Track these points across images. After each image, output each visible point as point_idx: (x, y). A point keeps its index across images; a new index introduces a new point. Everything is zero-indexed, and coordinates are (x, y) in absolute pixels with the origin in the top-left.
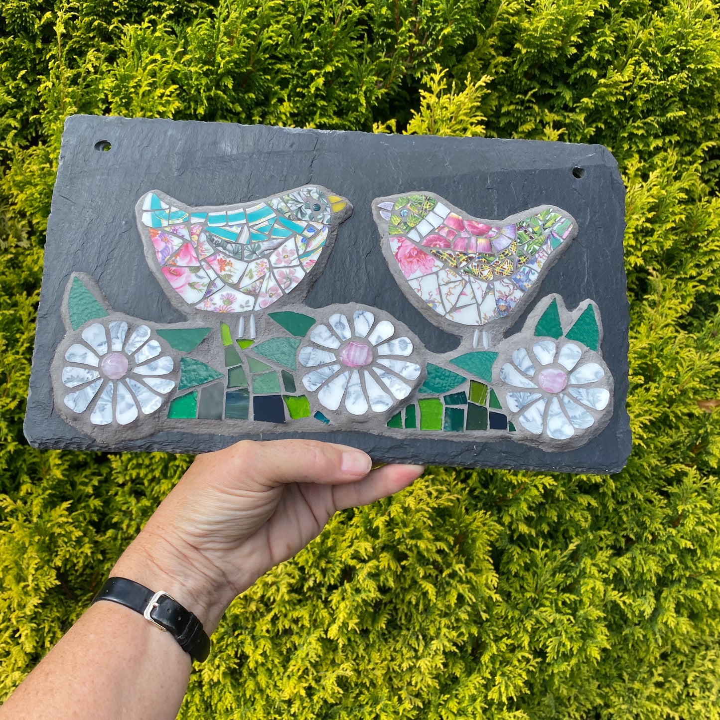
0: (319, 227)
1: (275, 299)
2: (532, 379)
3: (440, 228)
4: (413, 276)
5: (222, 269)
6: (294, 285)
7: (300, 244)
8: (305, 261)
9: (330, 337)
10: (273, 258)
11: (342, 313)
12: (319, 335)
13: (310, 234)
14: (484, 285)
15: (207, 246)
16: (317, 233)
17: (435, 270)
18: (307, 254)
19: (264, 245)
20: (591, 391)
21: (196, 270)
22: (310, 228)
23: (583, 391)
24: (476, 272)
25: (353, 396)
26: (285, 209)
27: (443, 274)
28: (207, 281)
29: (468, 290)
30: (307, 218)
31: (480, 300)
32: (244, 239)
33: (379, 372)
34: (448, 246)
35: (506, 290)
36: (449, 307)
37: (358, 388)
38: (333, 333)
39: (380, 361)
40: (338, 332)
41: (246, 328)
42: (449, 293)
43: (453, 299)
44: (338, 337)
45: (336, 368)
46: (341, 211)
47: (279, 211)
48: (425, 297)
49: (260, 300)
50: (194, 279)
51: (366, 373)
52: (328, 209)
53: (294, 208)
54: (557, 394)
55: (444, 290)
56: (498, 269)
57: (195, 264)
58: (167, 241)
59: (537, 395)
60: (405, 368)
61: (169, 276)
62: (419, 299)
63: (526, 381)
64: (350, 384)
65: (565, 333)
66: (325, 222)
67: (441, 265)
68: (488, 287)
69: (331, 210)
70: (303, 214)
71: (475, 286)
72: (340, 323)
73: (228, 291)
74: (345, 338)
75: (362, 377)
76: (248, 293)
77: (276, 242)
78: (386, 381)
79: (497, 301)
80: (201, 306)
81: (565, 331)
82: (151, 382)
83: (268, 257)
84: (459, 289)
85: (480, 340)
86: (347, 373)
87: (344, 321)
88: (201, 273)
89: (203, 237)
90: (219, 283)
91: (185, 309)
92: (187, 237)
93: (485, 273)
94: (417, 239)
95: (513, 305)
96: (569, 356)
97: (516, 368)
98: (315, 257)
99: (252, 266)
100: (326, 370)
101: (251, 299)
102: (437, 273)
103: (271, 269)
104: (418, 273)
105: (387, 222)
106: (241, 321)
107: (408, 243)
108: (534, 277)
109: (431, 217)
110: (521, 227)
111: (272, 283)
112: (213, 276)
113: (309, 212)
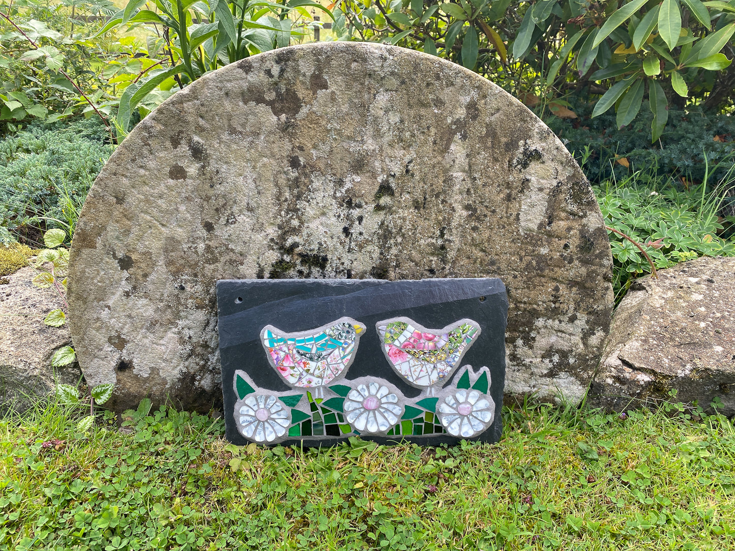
0: (350, 342)
1: (331, 379)
2: (454, 409)
3: (410, 338)
4: (397, 363)
5: (305, 366)
6: (340, 372)
7: (341, 351)
8: (344, 360)
9: (358, 396)
10: (329, 360)
11: (364, 382)
12: (353, 395)
13: (346, 346)
14: (432, 366)
15: (297, 356)
16: (349, 345)
17: (408, 359)
18: (344, 356)
19: (324, 353)
20: (483, 412)
21: (293, 368)
22: (346, 343)
23: (479, 413)
24: (428, 359)
25: (371, 422)
26: (333, 334)
27: (411, 362)
28: (299, 373)
29: (424, 369)
30: (344, 338)
31: (430, 373)
32: (314, 351)
33: (382, 410)
34: (414, 347)
35: (443, 367)
36: (415, 377)
37: (373, 419)
38: (360, 394)
39: (382, 406)
40: (362, 393)
41: (319, 393)
42: (414, 371)
43: (417, 374)
44: (362, 396)
45: (362, 410)
46: (360, 333)
47: (330, 335)
48: (403, 373)
49: (324, 380)
50: (292, 372)
51: (376, 412)
52: (354, 332)
53: (337, 333)
54: (467, 416)
55: (413, 369)
56: (439, 357)
57: (292, 365)
58: (278, 354)
59: (457, 416)
60: (395, 408)
61: (281, 371)
62: (400, 374)
63: (452, 410)
64: (369, 417)
66: (353, 340)
67: (411, 357)
68: (434, 367)
70: (341, 336)
71: (428, 366)
72: (363, 389)
73: (309, 377)
74: (366, 396)
76: (319, 377)
77: (329, 351)
78: (386, 415)
79: (438, 373)
80: (297, 385)
81: (472, 385)
82: (279, 421)
83: (326, 359)
84: (420, 368)
86: (367, 412)
87: (365, 387)
88: (296, 369)
89: (295, 351)
90: (304, 373)
91: (291, 386)
92: (287, 351)
93: (432, 360)
94: (399, 345)
95: (446, 374)
96: (473, 397)
97: (447, 404)
98: (349, 357)
99: (319, 364)
100: (357, 411)
101: (320, 380)
102: (409, 361)
103: (328, 365)
104: (400, 362)
106: (317, 390)
107: (394, 347)
108: (456, 359)
109: (405, 332)
110: (450, 335)
111: (329, 372)
112: (301, 370)
113: (344, 334)
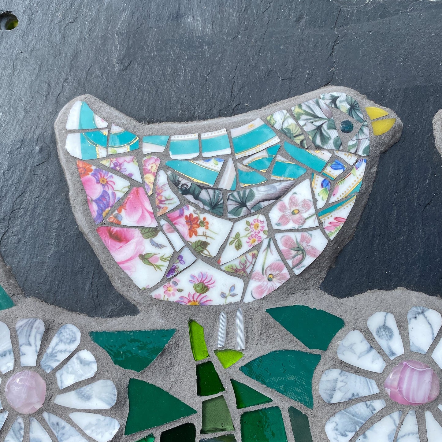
0: (351, 160)
1: (276, 284)
5: (192, 232)
6: (309, 261)
7: (318, 189)
8: (327, 220)
9: (368, 351)
10: (275, 214)
11: (388, 311)
12: (351, 348)
13: (336, 173)
15: (168, 193)
16: (348, 171)
18: (330, 207)
19: (260, 193)
22: (336, 162)
26: (295, 130)
28: (168, 252)
30: (331, 145)
32: (227, 183)
38: (373, 345)
40: (383, 343)
41: (230, 331)
44: (381, 352)
45: (378, 405)
46: (386, 134)
47: (285, 133)
49: (253, 284)
50: (148, 248)
51: (429, 416)
52: (366, 130)
53: (309, 128)
57: (150, 223)
61: (109, 242)
64: (401, 433)
66: (360, 153)
69: (371, 131)
70: (324, 139)
72: (385, 327)
73: (201, 268)
74: (393, 354)
75: (421, 423)
76: (235, 272)
77: (279, 187)
80: (160, 293)
82: (81, 419)
83: (266, 212)
86: (396, 415)
87: (392, 323)
88: (160, 238)
89: (163, 178)
90: (188, 257)
91: (133, 297)
92: (137, 177)
98: (344, 212)
99: (241, 227)
100: (361, 409)
101: (239, 283)
103: (271, 232)
106: (222, 320)
111: (273, 257)
112: (179, 244)
113: (334, 134)
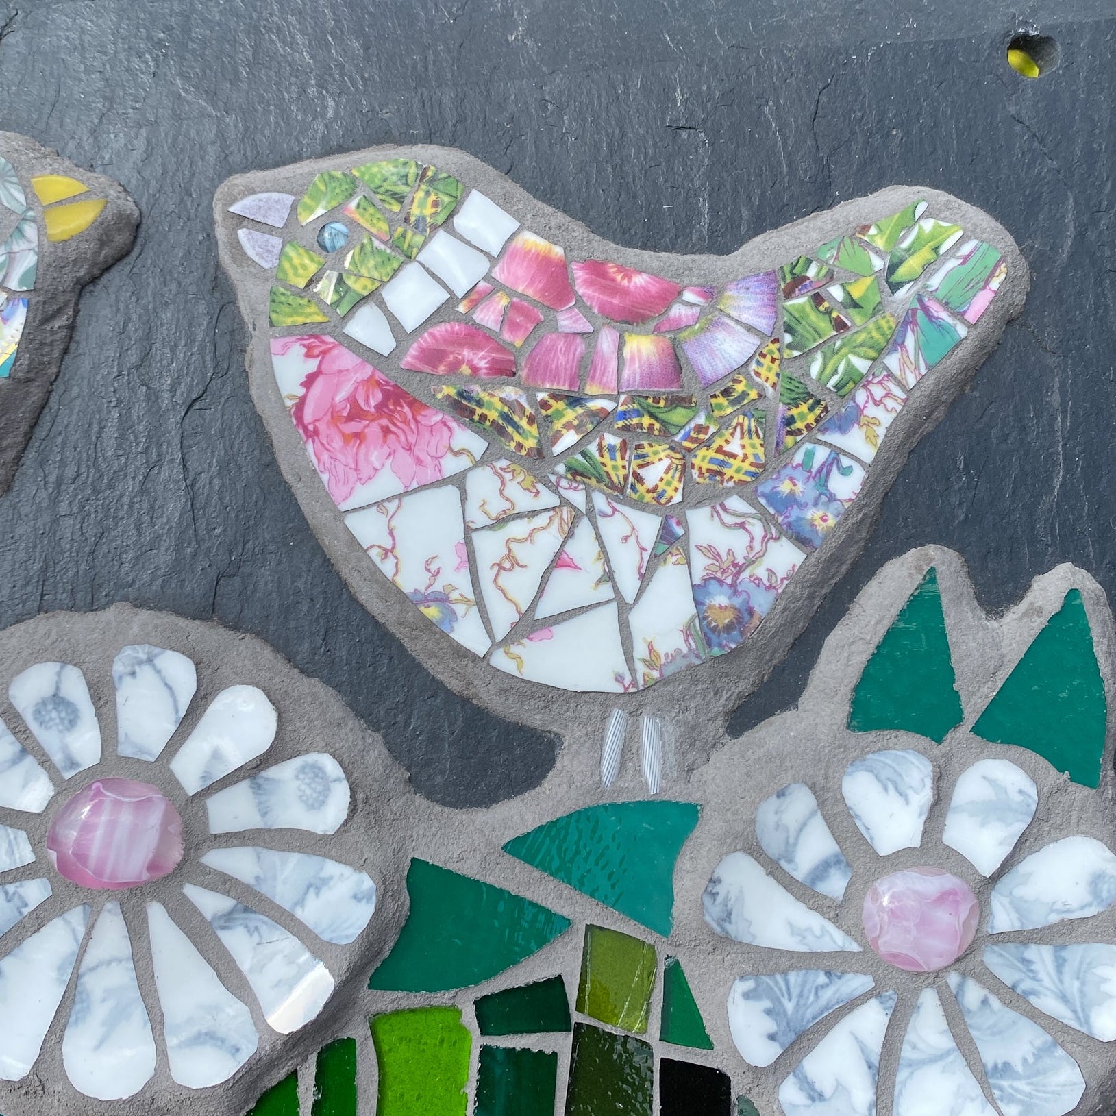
2: (836, 912)
3: (475, 297)
4: (364, 494)
9: (16, 761)
11: (65, 659)
14: (649, 526)
17: (451, 466)
20: (1075, 953)
23: (1041, 956)
24: (616, 468)
25: (100, 1012)
27: (483, 484)
29: (583, 547)
33: (209, 903)
35: (734, 543)
36: (503, 617)
37: (122, 976)
38: (29, 747)
39: (217, 859)
40: (49, 738)
42: (508, 563)
43: (522, 585)
44: (45, 761)
45: (35, 892)
46: (82, 236)
48: (411, 580)
51: (157, 915)
52: (30, 230)
54: (935, 978)
55: (489, 547)
56: (703, 459)
59: (859, 983)
60: (316, 885)
62: (389, 589)
63: (814, 921)
64: (89, 960)
65: (971, 715)
66: (13, 284)
67: (477, 444)
68: (667, 536)
69: (41, 230)
71: (613, 529)
72: (57, 700)
74: (72, 764)
75: (137, 932)
78: (236, 941)
79: (699, 592)
81: (975, 701)
84: (549, 541)
85: (629, 750)
86: (76, 917)
87: (76, 688)
93: (653, 475)
94: (384, 343)
95: (762, 603)
97: (775, 869)
102: (459, 481)
104: (386, 483)
105: (263, 275)
107: (346, 359)
108: (847, 486)
110: (797, 283)
